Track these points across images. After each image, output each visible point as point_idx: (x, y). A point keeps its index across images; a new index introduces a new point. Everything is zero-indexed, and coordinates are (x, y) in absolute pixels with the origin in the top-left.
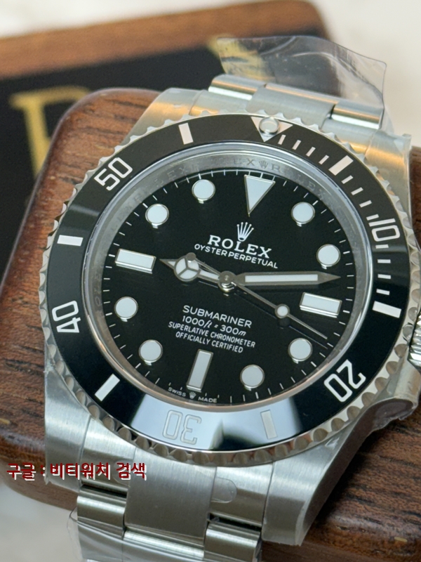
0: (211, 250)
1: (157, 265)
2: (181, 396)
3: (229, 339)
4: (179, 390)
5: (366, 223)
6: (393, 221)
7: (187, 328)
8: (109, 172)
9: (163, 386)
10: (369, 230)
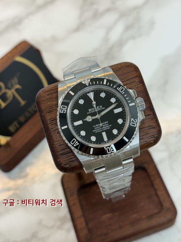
0: (91, 112)
1: (83, 121)
4: (104, 142)
5: (117, 90)
6: (121, 87)
7: (97, 130)
8: (62, 109)
9: (100, 144)
10: (119, 91)
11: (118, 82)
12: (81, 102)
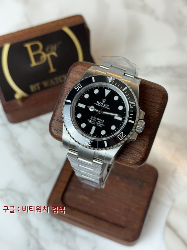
0: (97, 104)
1: (86, 107)
3: (99, 124)
4: (89, 134)
5: (129, 102)
6: (134, 102)
8: (77, 86)
9: (86, 133)
10: (129, 104)
11: (135, 97)
12: (96, 91)
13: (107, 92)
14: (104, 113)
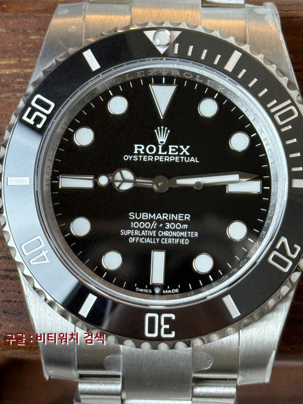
0: (139, 158)
2: (148, 293)
3: (175, 234)
4: (145, 289)
5: (268, 110)
6: (289, 102)
7: (137, 232)
8: (34, 110)
9: (131, 288)
10: (272, 116)
11: (284, 81)
12: (118, 106)
13: (163, 96)
14: (181, 182)
